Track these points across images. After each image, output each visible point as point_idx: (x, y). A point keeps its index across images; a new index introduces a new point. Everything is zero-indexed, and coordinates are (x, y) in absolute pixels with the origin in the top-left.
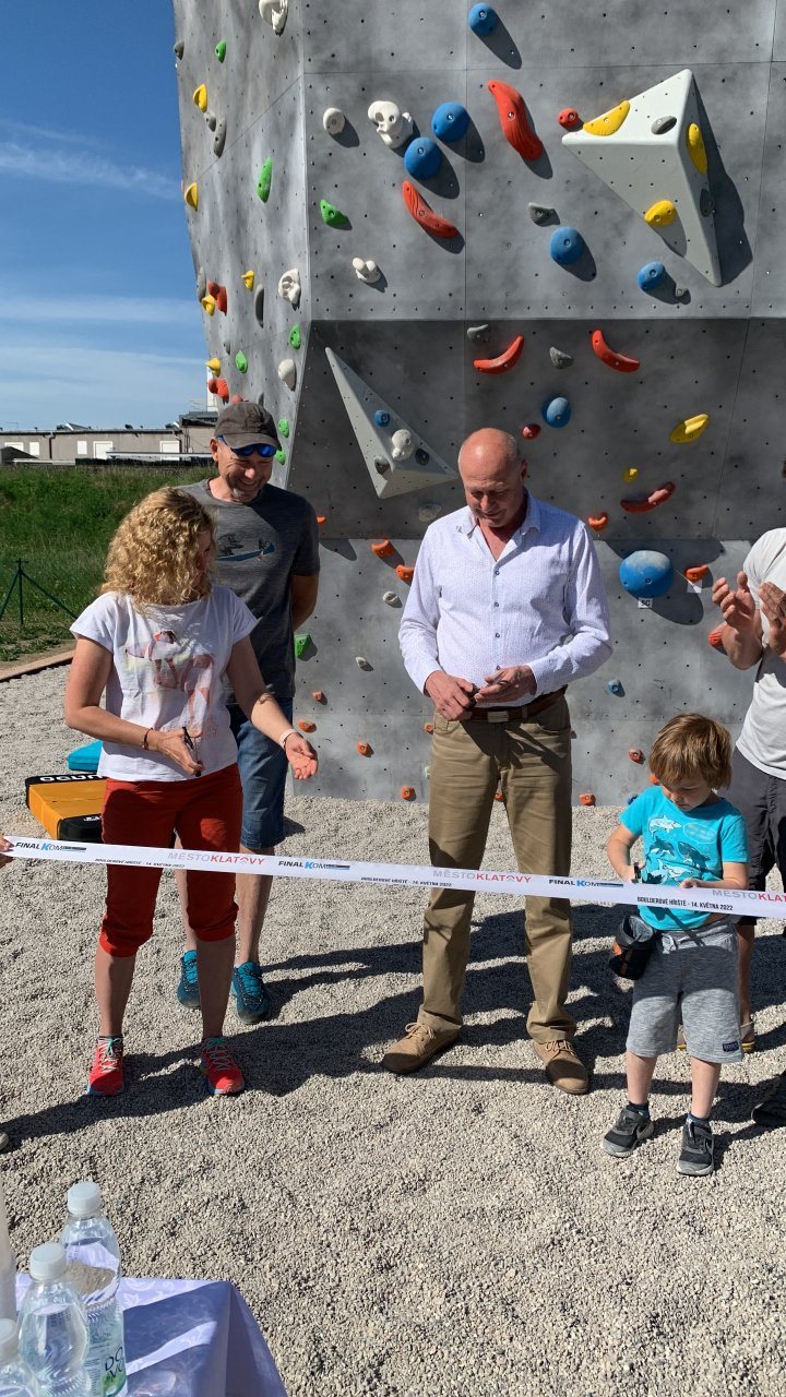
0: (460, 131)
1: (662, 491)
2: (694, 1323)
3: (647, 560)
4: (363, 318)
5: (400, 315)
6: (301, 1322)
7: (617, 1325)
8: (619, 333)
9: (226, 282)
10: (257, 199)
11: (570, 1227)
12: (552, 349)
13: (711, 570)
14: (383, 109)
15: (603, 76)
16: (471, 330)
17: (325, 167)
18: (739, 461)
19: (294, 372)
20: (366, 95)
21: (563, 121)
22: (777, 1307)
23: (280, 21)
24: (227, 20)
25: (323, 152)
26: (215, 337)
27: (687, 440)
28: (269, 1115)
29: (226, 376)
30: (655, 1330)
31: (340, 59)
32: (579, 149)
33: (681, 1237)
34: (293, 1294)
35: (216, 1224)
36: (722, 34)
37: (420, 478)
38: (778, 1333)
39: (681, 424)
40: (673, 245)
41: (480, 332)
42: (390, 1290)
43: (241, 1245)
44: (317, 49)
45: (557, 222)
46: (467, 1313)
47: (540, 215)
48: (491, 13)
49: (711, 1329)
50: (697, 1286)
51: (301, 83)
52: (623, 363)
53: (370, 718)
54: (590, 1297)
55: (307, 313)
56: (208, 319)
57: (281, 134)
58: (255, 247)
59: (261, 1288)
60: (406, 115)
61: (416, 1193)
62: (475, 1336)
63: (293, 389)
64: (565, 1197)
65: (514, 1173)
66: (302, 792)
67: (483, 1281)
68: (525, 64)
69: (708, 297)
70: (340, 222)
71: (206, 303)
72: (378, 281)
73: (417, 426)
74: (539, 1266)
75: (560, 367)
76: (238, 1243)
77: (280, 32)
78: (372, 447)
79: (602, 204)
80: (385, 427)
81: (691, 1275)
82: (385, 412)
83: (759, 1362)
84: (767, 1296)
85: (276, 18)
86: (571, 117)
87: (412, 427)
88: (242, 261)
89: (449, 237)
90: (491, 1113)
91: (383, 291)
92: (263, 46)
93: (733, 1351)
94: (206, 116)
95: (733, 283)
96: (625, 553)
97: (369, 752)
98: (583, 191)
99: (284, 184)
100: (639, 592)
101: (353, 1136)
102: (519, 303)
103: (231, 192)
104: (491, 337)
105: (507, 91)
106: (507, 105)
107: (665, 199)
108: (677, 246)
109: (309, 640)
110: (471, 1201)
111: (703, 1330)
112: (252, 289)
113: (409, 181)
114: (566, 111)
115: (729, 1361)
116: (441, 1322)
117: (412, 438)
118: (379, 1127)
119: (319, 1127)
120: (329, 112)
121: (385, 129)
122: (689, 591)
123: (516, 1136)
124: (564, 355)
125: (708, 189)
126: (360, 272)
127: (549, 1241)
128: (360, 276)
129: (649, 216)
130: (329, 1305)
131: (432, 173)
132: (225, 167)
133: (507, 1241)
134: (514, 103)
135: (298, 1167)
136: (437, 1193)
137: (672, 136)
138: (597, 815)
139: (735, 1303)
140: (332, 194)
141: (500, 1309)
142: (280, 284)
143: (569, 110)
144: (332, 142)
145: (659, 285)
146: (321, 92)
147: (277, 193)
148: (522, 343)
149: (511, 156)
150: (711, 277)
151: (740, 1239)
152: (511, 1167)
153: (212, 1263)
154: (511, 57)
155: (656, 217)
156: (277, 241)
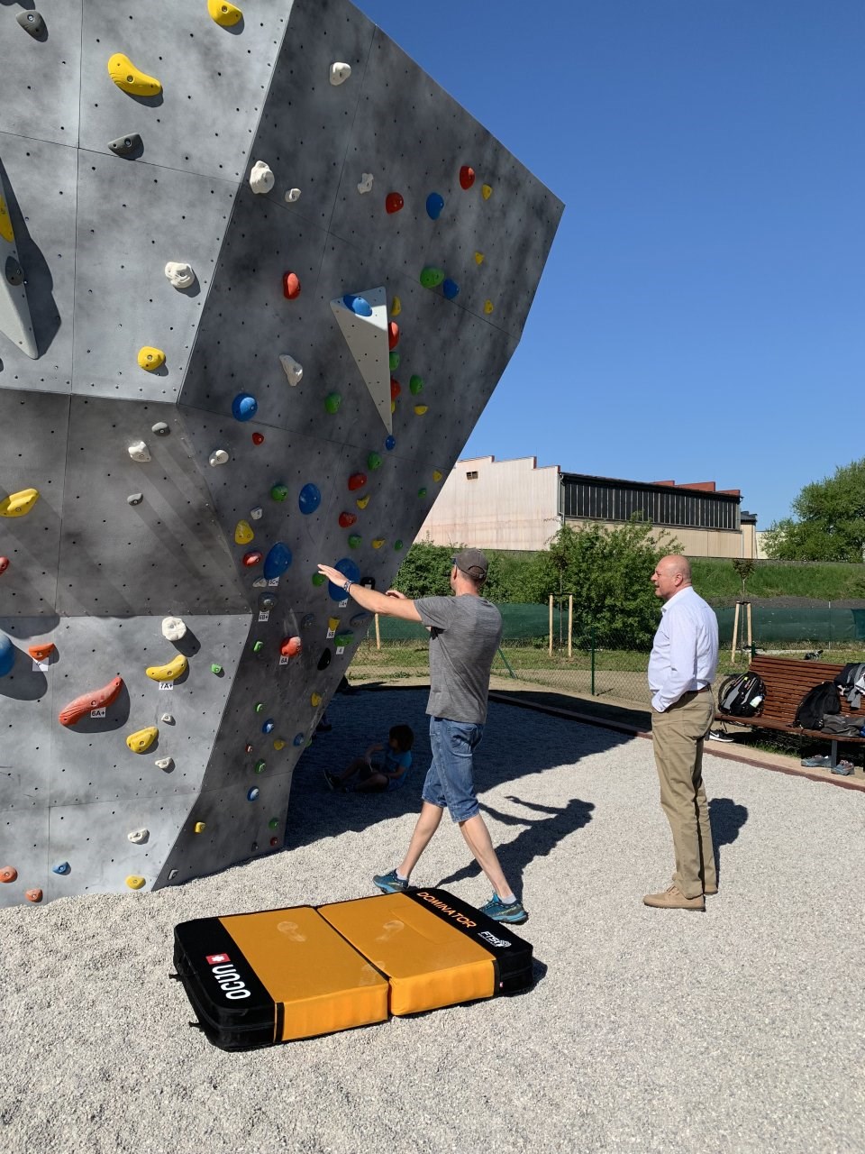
13: (58, 648)
18: (75, 538)
27: (14, 515)
36: (24, 108)
39: (5, 498)
69: (24, 368)
95: (49, 352)
122: (34, 669)
125: (16, 257)
150: (27, 348)
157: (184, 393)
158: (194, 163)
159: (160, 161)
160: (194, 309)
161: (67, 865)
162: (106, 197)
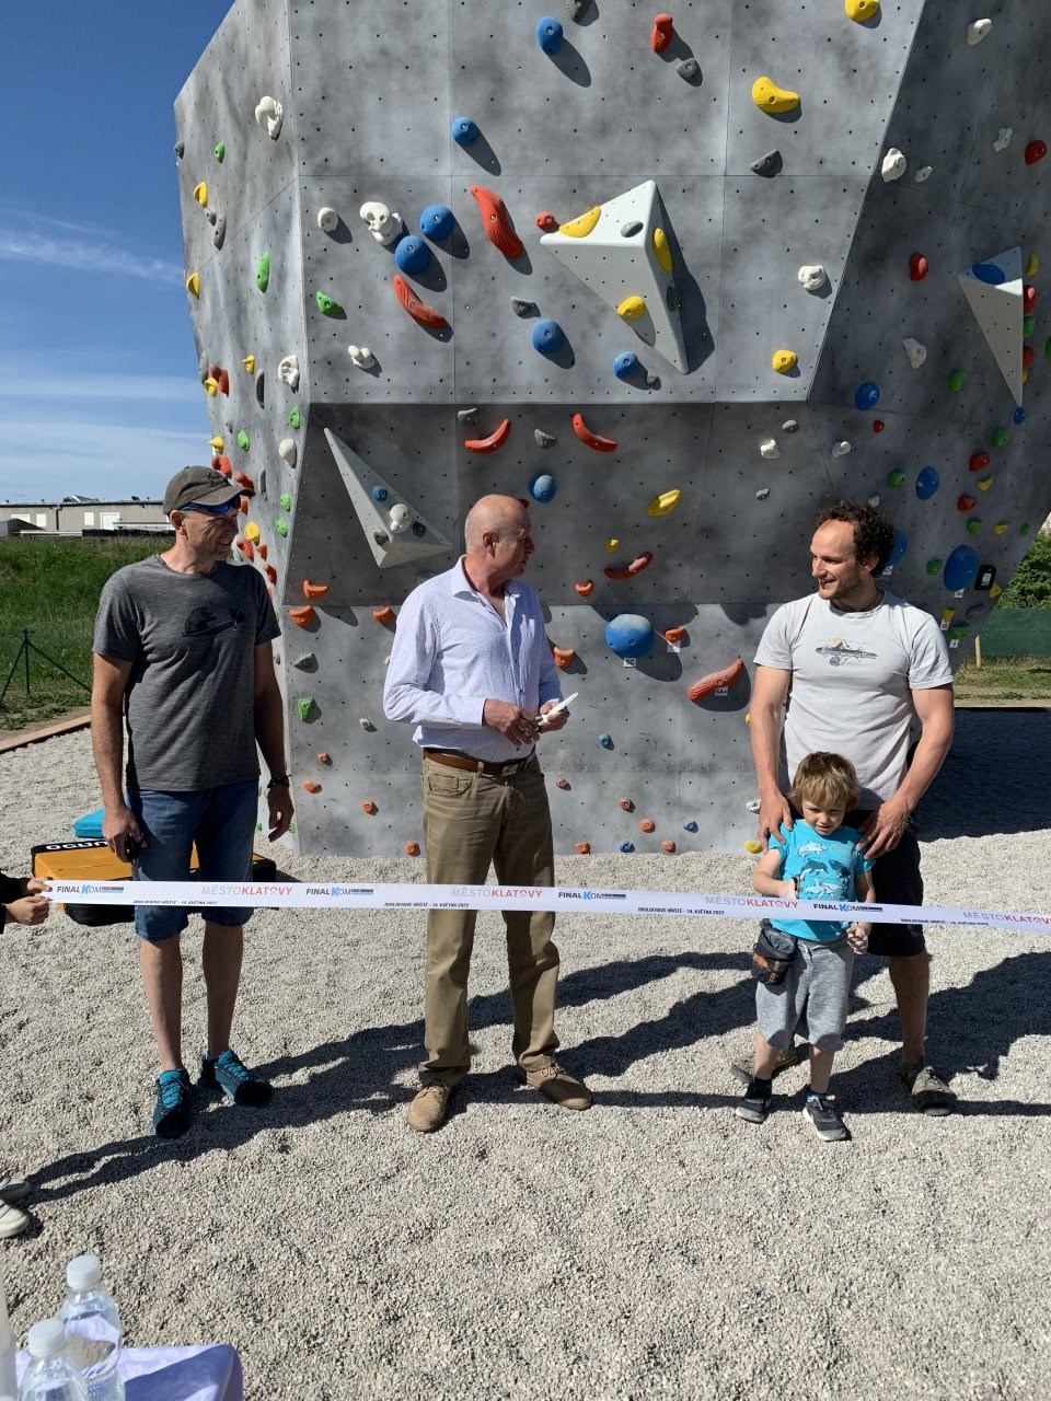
0: (446, 230)
1: (643, 559)
2: (689, 1351)
3: (630, 623)
4: (359, 401)
5: (395, 399)
6: (310, 1380)
7: (617, 1359)
8: (598, 417)
9: (228, 366)
10: (257, 290)
11: (571, 1266)
12: (537, 431)
13: (688, 632)
14: (374, 209)
15: (576, 184)
16: (461, 413)
17: (320, 262)
18: (709, 532)
19: (294, 451)
20: (358, 197)
21: (541, 223)
22: (765, 1329)
23: (276, 127)
24: (225, 125)
25: (318, 248)
26: (218, 417)
27: (662, 513)
28: (278, 1173)
29: (229, 454)
30: (653, 1361)
31: (331, 163)
32: (556, 250)
33: (675, 1267)
34: (302, 1353)
35: (225, 1287)
36: (681, 150)
37: (417, 549)
38: (766, 1354)
39: (655, 499)
40: (643, 336)
41: (469, 415)
42: (398, 1341)
43: (250, 1307)
44: (311, 154)
45: (538, 314)
46: (473, 1358)
47: (522, 308)
48: (472, 126)
49: (705, 1356)
50: (691, 1315)
51: (296, 184)
52: (601, 443)
53: (375, 777)
54: (591, 1334)
55: (306, 396)
56: (210, 399)
57: (278, 231)
58: (255, 334)
59: (270, 1349)
60: (396, 215)
61: (422, 1242)
62: (481, 1380)
63: (294, 466)
64: (565, 1236)
65: (517, 1215)
66: (308, 852)
67: (488, 1326)
68: (504, 171)
69: (677, 384)
70: (336, 312)
71: (208, 385)
72: (374, 367)
73: (414, 500)
74: (542, 1306)
75: (545, 447)
76: (247, 1305)
77: (276, 137)
78: (371, 521)
79: (579, 299)
80: (383, 501)
81: (685, 1304)
82: (383, 488)
83: (749, 1385)
84: (756, 1319)
85: (271, 124)
86: (548, 220)
87: (408, 501)
88: (242, 347)
89: (438, 327)
90: (495, 1158)
91: (378, 376)
92: (259, 150)
93: (726, 1376)
94: (206, 211)
95: (699, 370)
96: (610, 616)
97: (373, 810)
98: (561, 286)
99: (282, 276)
100: (623, 653)
101: (360, 1189)
102: (505, 389)
103: (232, 284)
104: (480, 419)
105: (489, 196)
106: (488, 208)
107: (634, 294)
108: (647, 336)
109: (313, 703)
110: (475, 1246)
111: (698, 1358)
112: (252, 372)
113: (400, 275)
114: (543, 214)
115: (722, 1386)
116: (448, 1369)
117: (409, 512)
118: (386, 1178)
119: (327, 1183)
120: (324, 211)
121: (376, 227)
122: (669, 651)
123: (519, 1179)
124: (548, 437)
125: (673, 286)
126: (356, 358)
127: (551, 1281)
128: (356, 362)
129: (622, 310)
130: (338, 1361)
131: (421, 268)
132: (225, 258)
133: (511, 1284)
134: (496, 207)
135: (307, 1224)
136: (443, 1240)
137: (639, 239)
138: (592, 862)
139: (726, 1328)
140: (328, 286)
141: (504, 1351)
142: (280, 369)
143: (546, 214)
144: (326, 238)
145: (633, 372)
146: (315, 193)
147: (275, 284)
148: (509, 425)
149: (494, 254)
150: (679, 366)
151: (731, 1266)
152: (514, 1210)
153: (221, 1327)
154: (491, 164)
155: (628, 311)
156: (275, 329)
157: (814, 390)
158: (828, 166)
159: (796, 171)
160: (825, 307)
161: (695, 824)
162: (748, 216)
